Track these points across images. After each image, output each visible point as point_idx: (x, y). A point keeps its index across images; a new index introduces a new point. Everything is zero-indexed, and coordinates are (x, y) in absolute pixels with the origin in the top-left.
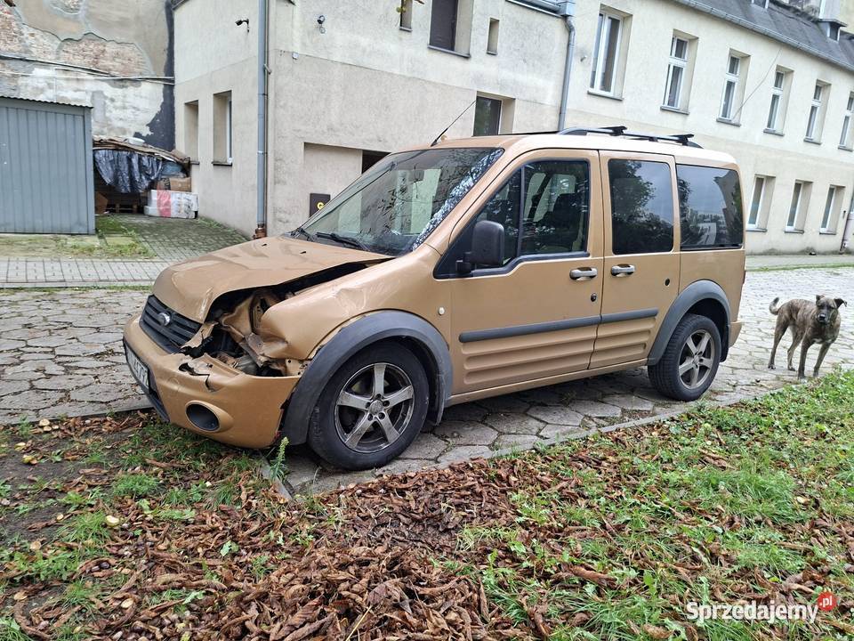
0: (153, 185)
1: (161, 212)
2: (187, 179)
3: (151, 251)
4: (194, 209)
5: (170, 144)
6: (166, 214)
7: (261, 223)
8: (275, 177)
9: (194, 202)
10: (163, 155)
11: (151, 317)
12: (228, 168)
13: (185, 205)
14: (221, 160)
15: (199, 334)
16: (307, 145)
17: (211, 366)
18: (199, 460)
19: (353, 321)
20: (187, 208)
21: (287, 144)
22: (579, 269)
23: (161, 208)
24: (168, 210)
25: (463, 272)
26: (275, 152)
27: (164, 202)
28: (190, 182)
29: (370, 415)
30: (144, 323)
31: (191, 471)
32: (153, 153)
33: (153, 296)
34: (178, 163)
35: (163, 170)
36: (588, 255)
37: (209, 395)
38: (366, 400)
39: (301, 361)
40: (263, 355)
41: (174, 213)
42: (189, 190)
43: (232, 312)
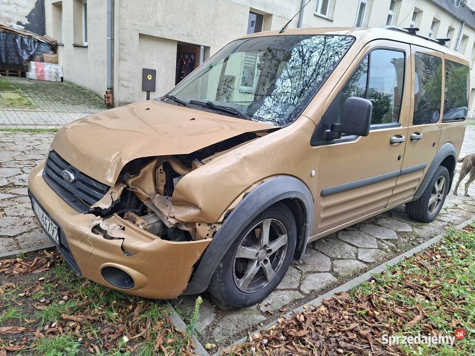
0: (31, 58)
1: (38, 76)
2: (55, 56)
3: (33, 104)
4: (61, 75)
5: (42, 32)
6: (41, 78)
7: (110, 87)
8: (119, 56)
9: (60, 70)
10: (38, 38)
11: (53, 171)
12: (86, 48)
13: (55, 72)
14: (79, 43)
15: (107, 196)
16: (141, 35)
17: (124, 229)
18: (112, 311)
19: (254, 186)
20: (56, 74)
21: (127, 34)
22: (395, 136)
23: (38, 74)
24: (43, 76)
25: (329, 139)
26: (119, 39)
27: (40, 70)
28: (57, 58)
29: (258, 262)
30: (47, 176)
31: (105, 321)
32: (31, 36)
33: (54, 151)
34: (48, 44)
35: (38, 48)
36: (400, 126)
37: (125, 258)
38: (255, 251)
39: (209, 224)
40: (173, 218)
41: (47, 78)
42: (57, 63)
43: (137, 173)
